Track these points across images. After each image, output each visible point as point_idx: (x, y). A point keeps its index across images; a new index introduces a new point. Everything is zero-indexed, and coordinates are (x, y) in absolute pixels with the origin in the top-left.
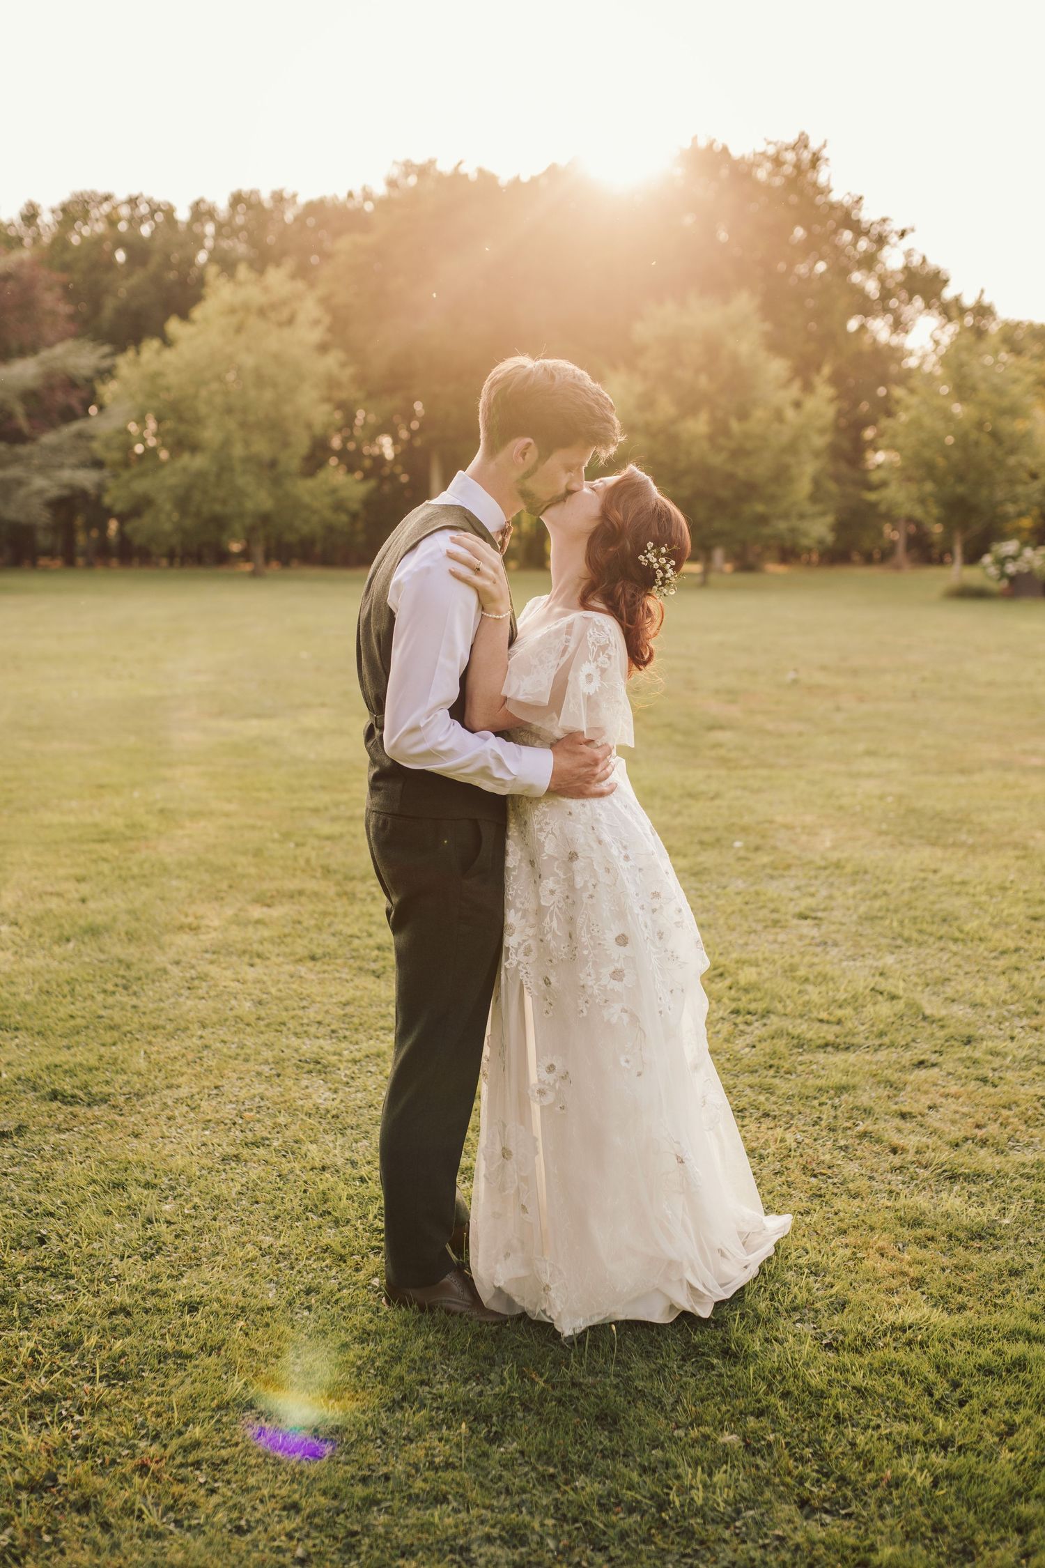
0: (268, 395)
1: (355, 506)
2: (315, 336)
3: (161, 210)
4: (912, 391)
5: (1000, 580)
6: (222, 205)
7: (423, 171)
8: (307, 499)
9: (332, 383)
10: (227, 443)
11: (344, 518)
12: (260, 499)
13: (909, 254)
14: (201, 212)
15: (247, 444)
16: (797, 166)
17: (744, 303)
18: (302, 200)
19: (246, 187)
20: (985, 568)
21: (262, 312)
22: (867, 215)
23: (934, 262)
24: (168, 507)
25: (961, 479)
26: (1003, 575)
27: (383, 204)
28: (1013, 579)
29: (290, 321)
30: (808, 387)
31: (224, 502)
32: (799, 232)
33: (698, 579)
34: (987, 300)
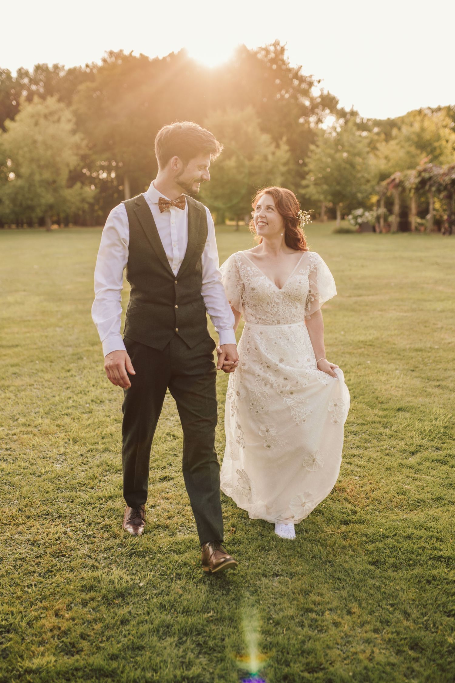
0: (49, 153)
1: (91, 201)
2: (69, 127)
3: (4, 72)
4: (317, 146)
5: (355, 225)
6: (31, 70)
7: (119, 55)
8: (69, 198)
9: (78, 147)
10: (32, 174)
11: (86, 206)
12: (48, 198)
13: (322, 90)
14: (22, 73)
15: (41, 174)
16: (275, 52)
17: (249, 110)
18: (67, 68)
19: (41, 63)
20: (349, 221)
21: (46, 117)
22: (304, 73)
23: (333, 93)
24: (7, 202)
25: (338, 183)
26: (357, 223)
27: (101, 69)
28: (361, 225)
29: (59, 120)
30: (278, 146)
31: (32, 200)
32: (278, 81)
33: (235, 228)
34: (355, 109)
